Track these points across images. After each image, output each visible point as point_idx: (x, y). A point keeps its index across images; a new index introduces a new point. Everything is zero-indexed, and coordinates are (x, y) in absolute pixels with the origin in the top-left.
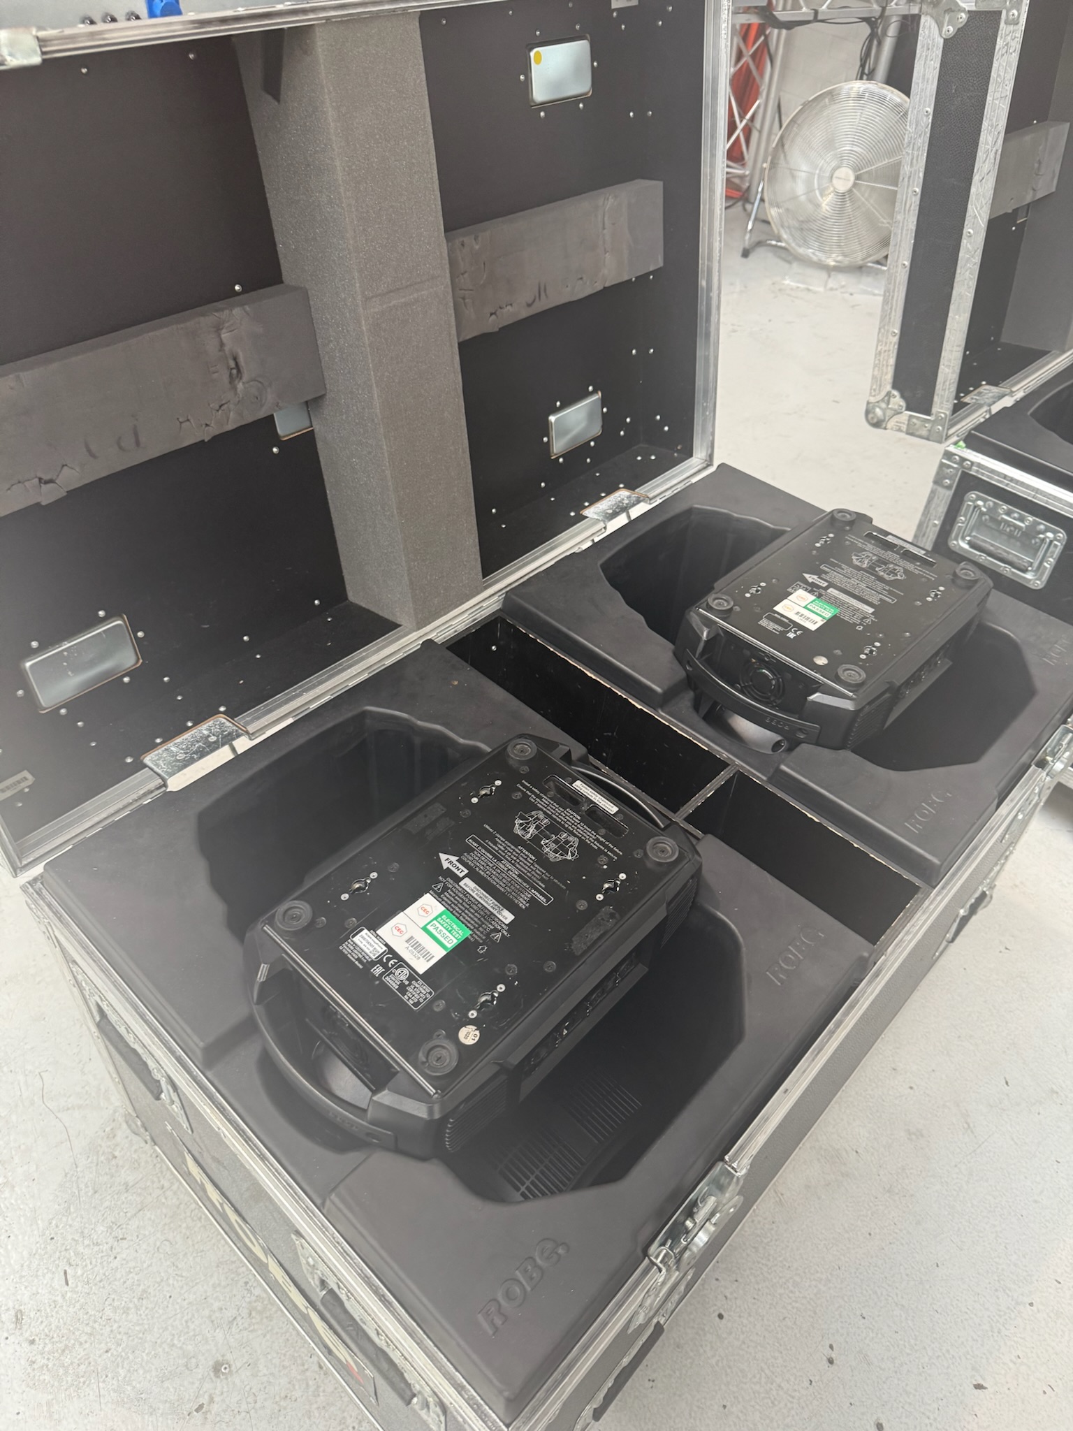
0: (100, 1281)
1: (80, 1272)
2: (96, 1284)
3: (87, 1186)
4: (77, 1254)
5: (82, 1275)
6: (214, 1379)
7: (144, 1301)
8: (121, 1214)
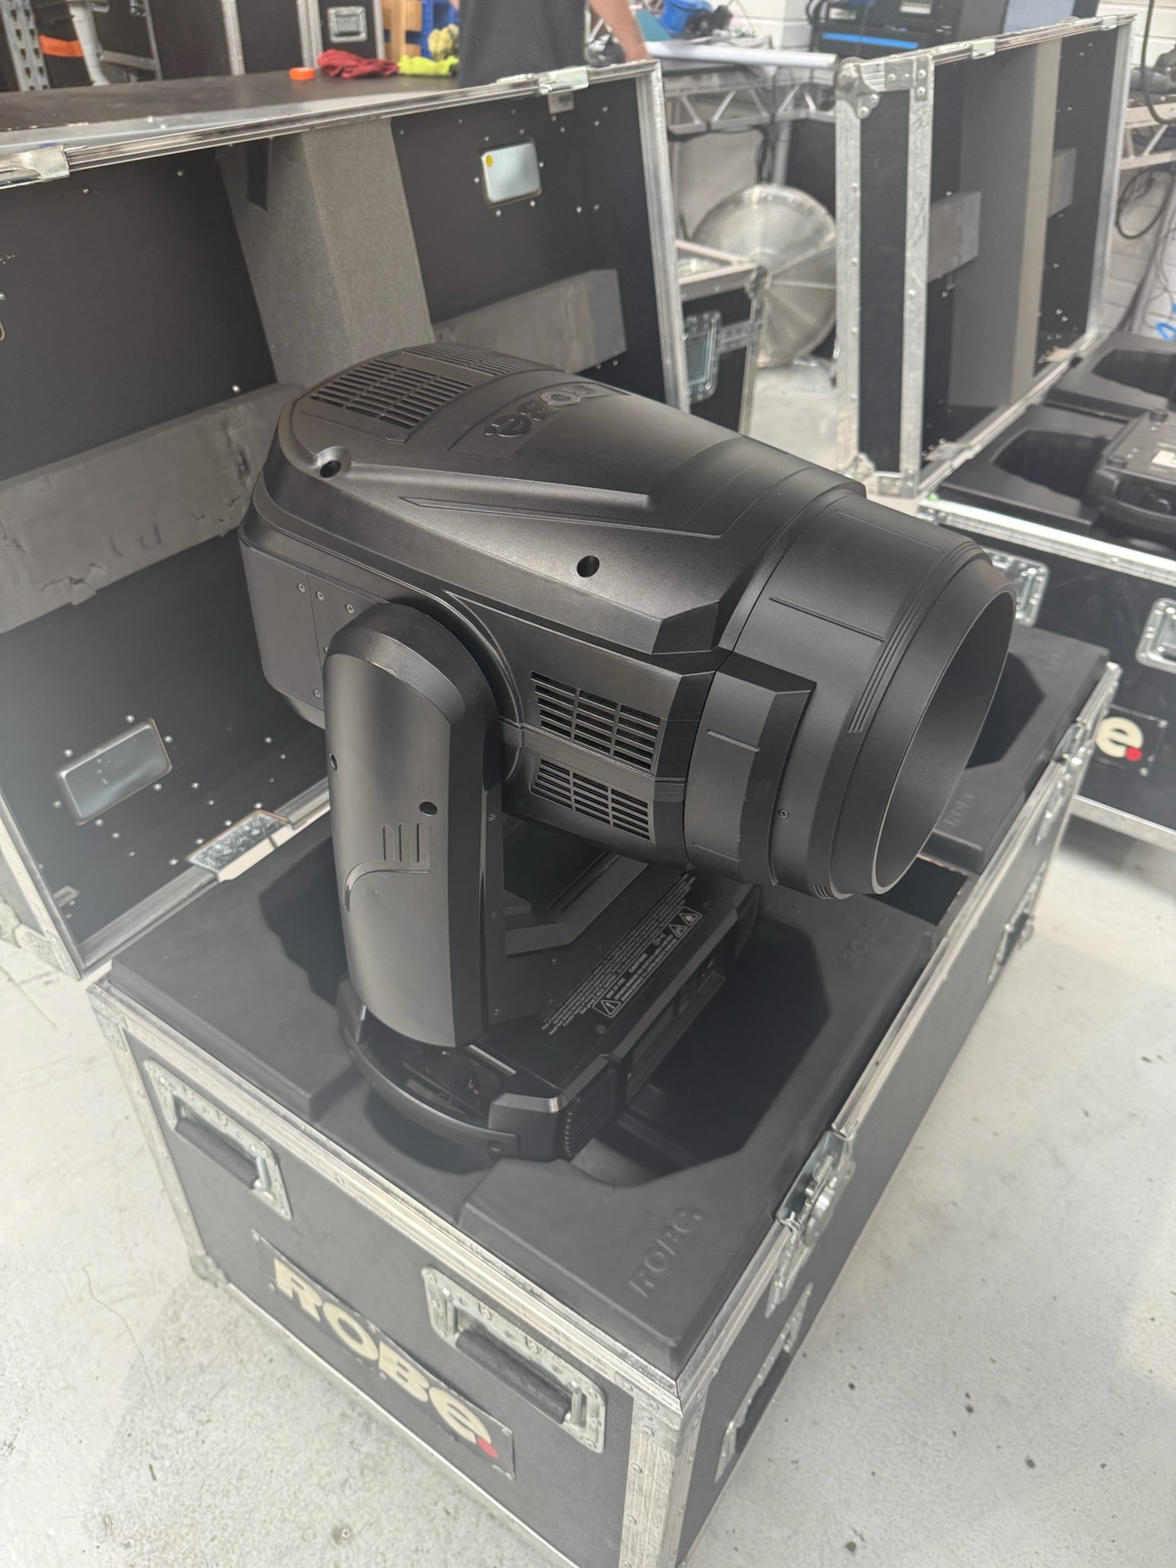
0: (192, 1468)
1: (167, 1463)
2: (187, 1474)
3: (157, 1374)
4: (159, 1446)
5: (170, 1466)
6: (336, 1546)
7: (245, 1481)
8: (202, 1396)
